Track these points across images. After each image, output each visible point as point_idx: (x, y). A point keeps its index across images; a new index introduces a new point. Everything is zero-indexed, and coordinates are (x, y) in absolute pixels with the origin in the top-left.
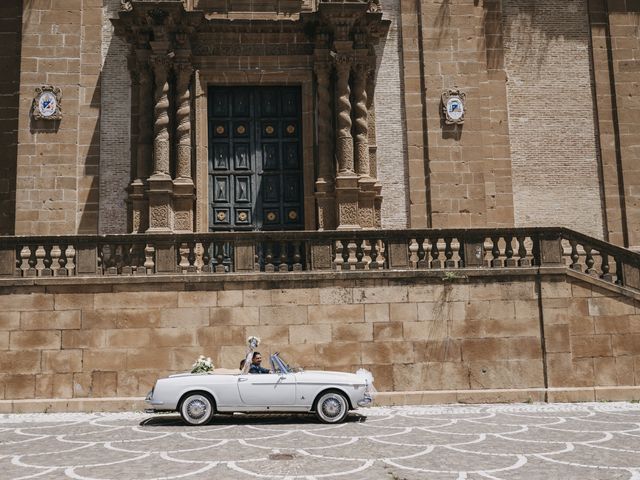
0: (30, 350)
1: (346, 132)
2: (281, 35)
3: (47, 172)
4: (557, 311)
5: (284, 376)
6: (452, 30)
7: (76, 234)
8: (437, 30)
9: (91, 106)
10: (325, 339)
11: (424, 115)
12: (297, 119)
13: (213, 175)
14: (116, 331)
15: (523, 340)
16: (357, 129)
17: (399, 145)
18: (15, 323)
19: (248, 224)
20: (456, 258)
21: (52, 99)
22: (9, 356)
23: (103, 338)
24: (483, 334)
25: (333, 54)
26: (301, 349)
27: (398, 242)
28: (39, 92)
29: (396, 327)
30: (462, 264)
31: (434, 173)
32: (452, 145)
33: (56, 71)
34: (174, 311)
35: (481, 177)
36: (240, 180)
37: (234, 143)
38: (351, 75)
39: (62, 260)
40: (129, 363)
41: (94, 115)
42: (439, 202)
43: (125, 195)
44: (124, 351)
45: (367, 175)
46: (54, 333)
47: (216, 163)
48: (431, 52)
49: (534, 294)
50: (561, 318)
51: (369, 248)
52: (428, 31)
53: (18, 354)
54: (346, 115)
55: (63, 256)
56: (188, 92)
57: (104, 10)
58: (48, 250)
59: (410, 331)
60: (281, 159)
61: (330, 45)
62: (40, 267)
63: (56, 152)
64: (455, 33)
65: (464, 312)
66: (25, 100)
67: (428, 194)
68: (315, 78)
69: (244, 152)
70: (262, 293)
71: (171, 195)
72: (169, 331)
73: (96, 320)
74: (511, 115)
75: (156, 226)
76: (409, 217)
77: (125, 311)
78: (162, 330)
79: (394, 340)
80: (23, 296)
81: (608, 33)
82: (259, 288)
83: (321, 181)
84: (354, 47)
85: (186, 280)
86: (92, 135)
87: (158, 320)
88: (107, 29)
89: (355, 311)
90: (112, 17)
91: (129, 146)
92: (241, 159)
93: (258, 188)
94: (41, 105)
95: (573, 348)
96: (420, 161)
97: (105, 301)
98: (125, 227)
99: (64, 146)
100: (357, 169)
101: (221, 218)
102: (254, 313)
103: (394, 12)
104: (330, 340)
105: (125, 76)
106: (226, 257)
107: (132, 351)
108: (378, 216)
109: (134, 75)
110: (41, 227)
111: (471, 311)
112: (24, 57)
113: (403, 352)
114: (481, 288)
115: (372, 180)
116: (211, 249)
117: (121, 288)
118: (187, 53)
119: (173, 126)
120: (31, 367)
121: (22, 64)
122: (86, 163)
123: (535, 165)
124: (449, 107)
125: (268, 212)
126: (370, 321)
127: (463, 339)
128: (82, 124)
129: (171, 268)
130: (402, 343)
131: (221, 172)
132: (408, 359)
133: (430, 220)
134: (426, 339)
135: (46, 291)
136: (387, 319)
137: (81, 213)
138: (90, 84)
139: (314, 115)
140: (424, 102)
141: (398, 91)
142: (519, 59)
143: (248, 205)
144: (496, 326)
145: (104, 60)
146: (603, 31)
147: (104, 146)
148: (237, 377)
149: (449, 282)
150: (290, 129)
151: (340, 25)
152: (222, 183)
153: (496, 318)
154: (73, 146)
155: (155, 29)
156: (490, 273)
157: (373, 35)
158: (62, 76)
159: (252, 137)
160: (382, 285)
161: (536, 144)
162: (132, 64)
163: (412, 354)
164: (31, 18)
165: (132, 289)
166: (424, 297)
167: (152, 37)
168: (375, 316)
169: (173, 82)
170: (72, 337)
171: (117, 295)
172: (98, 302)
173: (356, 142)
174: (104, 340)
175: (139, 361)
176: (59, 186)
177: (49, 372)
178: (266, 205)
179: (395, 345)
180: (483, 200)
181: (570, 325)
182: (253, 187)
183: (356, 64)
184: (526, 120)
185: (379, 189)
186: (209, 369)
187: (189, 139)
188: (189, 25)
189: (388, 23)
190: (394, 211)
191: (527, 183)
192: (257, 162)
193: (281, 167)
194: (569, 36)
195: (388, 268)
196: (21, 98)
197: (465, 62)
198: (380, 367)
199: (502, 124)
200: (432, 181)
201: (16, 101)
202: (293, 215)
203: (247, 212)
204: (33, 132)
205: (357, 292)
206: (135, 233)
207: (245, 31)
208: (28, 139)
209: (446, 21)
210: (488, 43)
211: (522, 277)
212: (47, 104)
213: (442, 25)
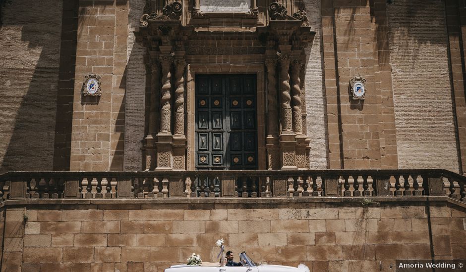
0: (87, 246)
1: (287, 105)
2: (244, 41)
3: (91, 130)
4: (441, 227)
5: (251, 268)
6: (356, 38)
7: (109, 171)
8: (346, 38)
9: (120, 87)
10: (283, 243)
11: (338, 93)
12: (253, 95)
13: (198, 133)
14: (143, 235)
15: (417, 246)
16: (294, 103)
17: (321, 113)
18: (78, 229)
19: (221, 165)
20: (370, 189)
21: (96, 82)
22: (73, 250)
23: (134, 240)
24: (390, 241)
25: (278, 53)
26: (266, 249)
27: (332, 178)
28: (87, 78)
29: (331, 235)
30: (375, 193)
31: (345, 132)
32: (357, 113)
33: (98, 64)
34: (181, 223)
35: (377, 135)
36: (216, 136)
37: (212, 112)
38: (290, 68)
39: (109, 188)
40: (152, 257)
41: (121, 93)
42: (348, 151)
43: (141, 145)
44: (148, 248)
45: (301, 133)
46: (102, 236)
47: (200, 124)
48: (342, 52)
49: (425, 214)
50: (444, 232)
51: (302, 181)
52: (340, 39)
53: (79, 249)
54: (287, 93)
55: (109, 185)
56: (183, 78)
57: (129, 26)
58: (99, 181)
59: (340, 239)
60: (243, 121)
61: (276, 48)
62: (94, 192)
63: (98, 117)
64: (359, 40)
65: (377, 226)
66: (78, 83)
67: (341, 146)
68: (266, 69)
69: (219, 117)
70: (240, 211)
71: (171, 145)
72: (178, 236)
73: (130, 228)
74: (395, 94)
75: (161, 165)
76: (328, 161)
77: (148, 222)
78: (174, 235)
79: (329, 244)
80: (83, 211)
81: (461, 40)
82: (238, 208)
83: (270, 137)
84: (292, 50)
85: (189, 202)
86: (120, 106)
87: (171, 228)
88: (131, 37)
89: (302, 224)
90: (134, 31)
91: (144, 113)
92: (216, 122)
93: (227, 141)
94: (88, 87)
95: (453, 252)
96: (336, 124)
97: (136, 215)
98: (140, 166)
99: (102, 113)
100: (294, 130)
101: (203, 160)
102: (235, 225)
103: (318, 26)
104: (285, 244)
105: (142, 68)
106: (206, 187)
107: (153, 249)
108: (308, 160)
109: (148, 68)
110: (86, 165)
111: (382, 226)
112: (78, 56)
113: (336, 253)
114: (388, 210)
115: (304, 136)
116: (196, 181)
117: (146, 206)
118: (182, 53)
119: (173, 100)
120: (87, 258)
121: (77, 60)
122: (116, 124)
123: (412, 127)
124: (355, 89)
125: (234, 158)
126: (313, 231)
127: (376, 244)
128: (114, 100)
129: (180, 193)
130: (335, 246)
131: (203, 131)
132: (339, 257)
133: (342, 163)
134: (351, 244)
135: (98, 208)
136: (324, 231)
137: (112, 156)
138: (119, 73)
139: (265, 93)
140: (338, 85)
141: (320, 78)
142: (400, 57)
143: (221, 152)
144: (399, 236)
145: (128, 58)
146: (457, 38)
147: (127, 113)
148: (219, 268)
149: (367, 206)
150: (249, 103)
151: (283, 35)
152: (204, 138)
153: (399, 231)
154: (108, 113)
155: (162, 38)
156: (395, 200)
157: (304, 41)
158: (101, 68)
159: (224, 107)
160: (320, 207)
161: (412, 113)
162: (146, 60)
163: (341, 254)
164: (83, 31)
165: (154, 207)
166: (349, 215)
167: (160, 42)
168: (316, 228)
169: (173, 72)
170: (114, 239)
171: (144, 211)
172: (131, 216)
173: (294, 111)
174: (135, 241)
175: (158, 256)
176: (98, 139)
177: (99, 262)
178: (233, 152)
179: (330, 248)
180: (378, 150)
181: (450, 237)
182: (224, 140)
183: (293, 60)
184: (406, 97)
185: (308, 142)
186: (198, 262)
187: (183, 109)
188: (184, 35)
189: (314, 33)
190: (318, 157)
191: (406, 139)
192: (227, 124)
193: (243, 127)
194: (434, 41)
195: (325, 195)
196: (76, 82)
197: (365, 58)
198: (320, 263)
199: (389, 100)
200: (344, 138)
201: (72, 84)
202: (250, 159)
203: (220, 157)
204: (82, 104)
205: (304, 211)
206: (147, 170)
207: (220, 39)
208: (79, 108)
209: (352, 32)
210: (379, 46)
211: (416, 203)
212: (91, 86)
213: (349, 35)
